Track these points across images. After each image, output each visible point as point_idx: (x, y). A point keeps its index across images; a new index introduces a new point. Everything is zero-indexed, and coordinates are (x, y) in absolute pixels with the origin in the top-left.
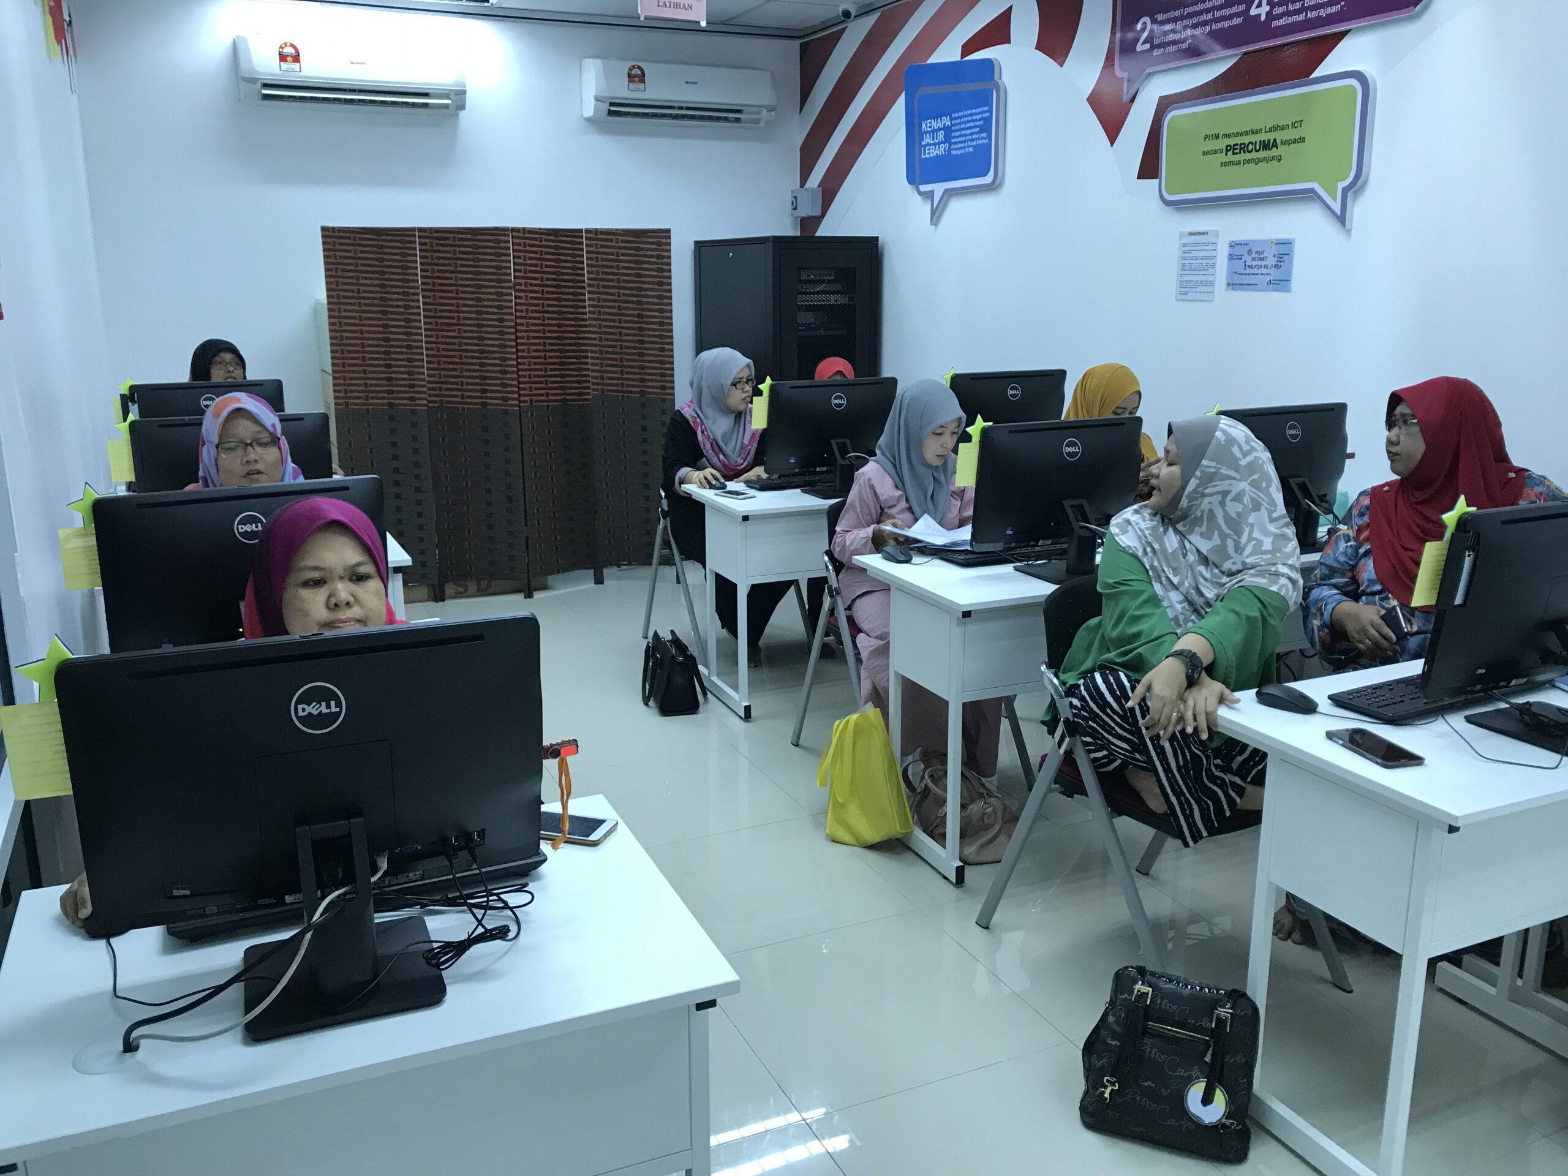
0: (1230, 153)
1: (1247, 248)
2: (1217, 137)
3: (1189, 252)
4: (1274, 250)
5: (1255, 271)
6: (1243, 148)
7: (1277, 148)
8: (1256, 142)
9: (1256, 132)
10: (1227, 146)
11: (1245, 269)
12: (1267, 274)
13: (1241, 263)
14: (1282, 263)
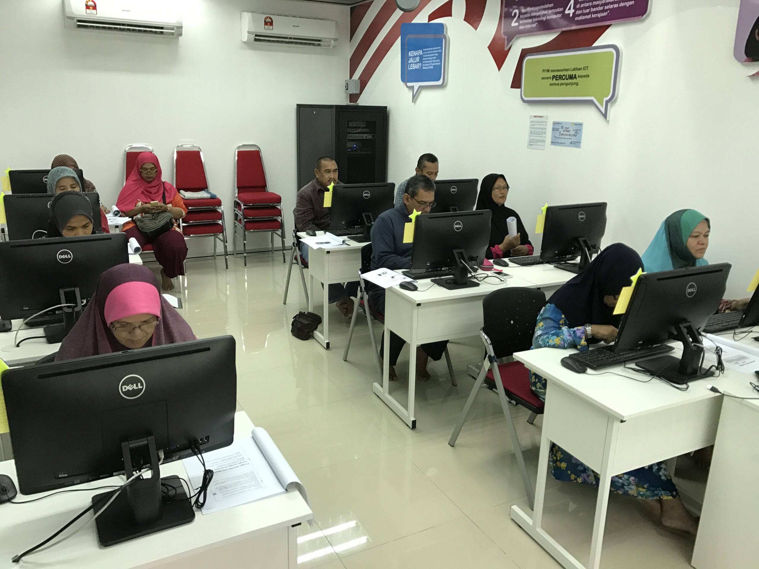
0: (554, 79)
1: (561, 125)
2: (548, 71)
3: (534, 125)
4: (575, 127)
5: (565, 137)
6: (561, 77)
7: (576, 79)
8: (566, 75)
9: (567, 70)
10: (553, 76)
11: (560, 135)
12: (570, 139)
13: (558, 132)
14: (577, 134)
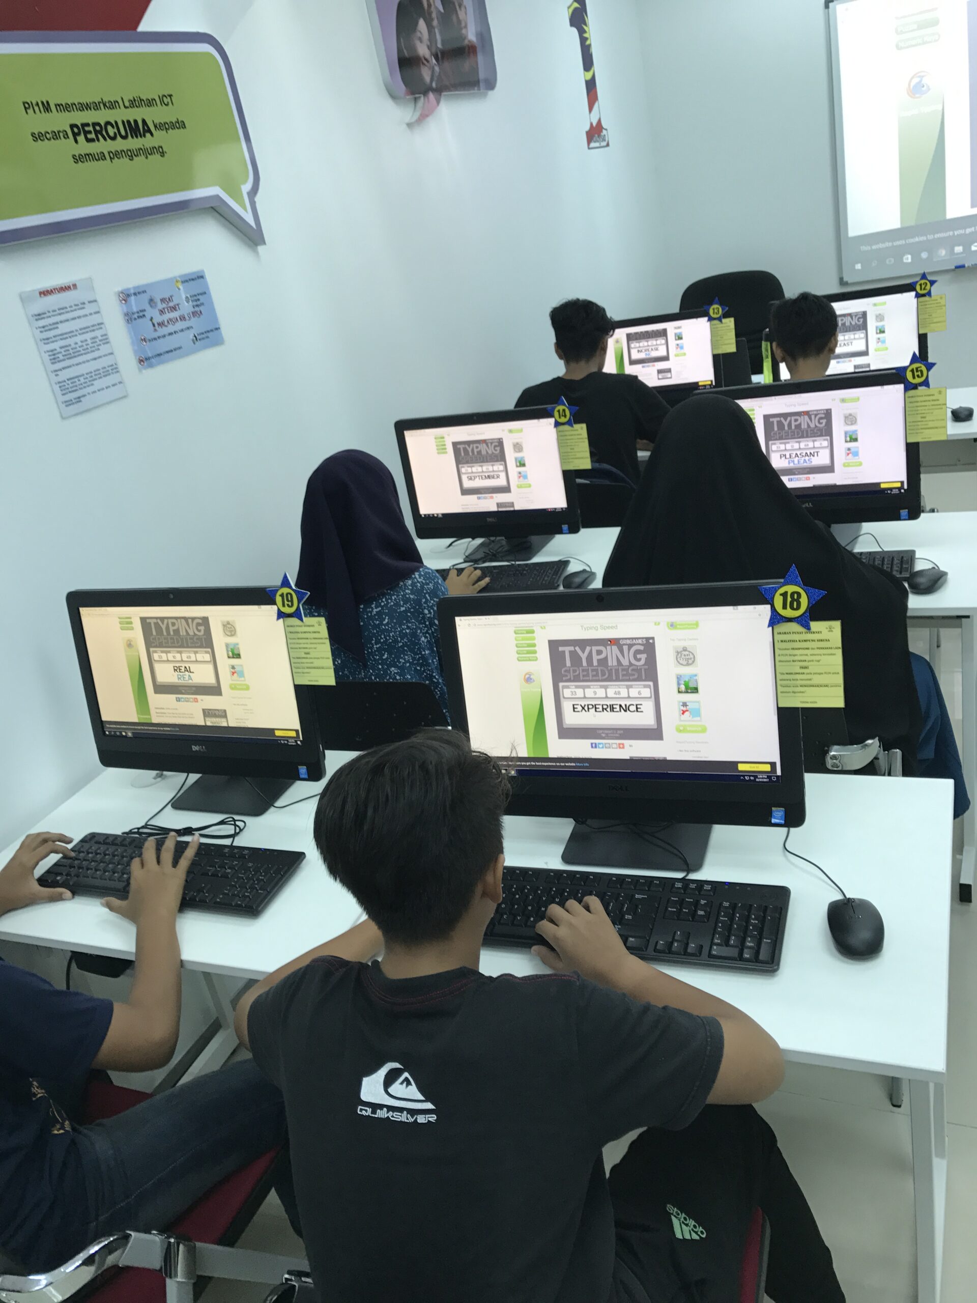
0: (81, 138)
1: (146, 295)
2: (47, 107)
3: (54, 327)
5: (171, 328)
6: (99, 131)
7: (152, 135)
8: (116, 123)
9: (112, 105)
10: (72, 126)
11: (155, 330)
12: (188, 328)
13: (146, 322)
14: (202, 308)
